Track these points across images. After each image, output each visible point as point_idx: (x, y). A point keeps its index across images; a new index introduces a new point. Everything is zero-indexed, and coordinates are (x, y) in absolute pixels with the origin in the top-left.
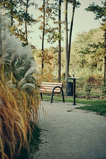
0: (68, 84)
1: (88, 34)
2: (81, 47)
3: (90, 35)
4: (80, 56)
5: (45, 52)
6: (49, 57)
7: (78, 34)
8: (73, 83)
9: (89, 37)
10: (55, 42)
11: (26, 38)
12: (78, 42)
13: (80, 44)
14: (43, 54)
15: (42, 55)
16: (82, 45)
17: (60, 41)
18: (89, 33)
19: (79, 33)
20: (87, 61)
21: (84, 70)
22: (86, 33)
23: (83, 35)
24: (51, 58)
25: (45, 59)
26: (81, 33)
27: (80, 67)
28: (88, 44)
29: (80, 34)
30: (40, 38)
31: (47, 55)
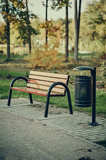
0: (80, 81)
1: (98, 4)
2: (91, 18)
3: (101, 4)
4: (90, 27)
5: (50, 22)
6: (55, 28)
7: (88, 4)
8: (90, 78)
9: (101, 6)
10: (61, 8)
11: (25, 5)
12: (88, 12)
13: (90, 14)
14: (47, 24)
15: (46, 26)
16: (92, 15)
17: (67, 8)
18: (99, 2)
19: (89, 2)
20: (97, 33)
21: (95, 43)
22: (97, 3)
23: (93, 5)
24: (57, 29)
25: (49, 31)
26: (91, 2)
27: (90, 40)
28: (99, 14)
29: (90, 4)
30: (44, 5)
31: (52, 26)
